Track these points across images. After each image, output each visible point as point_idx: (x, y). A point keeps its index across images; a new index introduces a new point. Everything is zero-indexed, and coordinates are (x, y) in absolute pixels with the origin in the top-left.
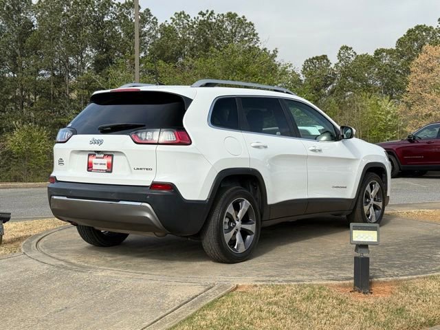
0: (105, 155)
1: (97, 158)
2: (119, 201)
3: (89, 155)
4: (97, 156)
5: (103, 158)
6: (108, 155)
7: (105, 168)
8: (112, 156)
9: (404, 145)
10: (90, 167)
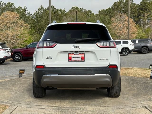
0: (80, 53)
1: (74, 55)
2: (94, 74)
3: (69, 54)
4: (74, 54)
5: (79, 55)
6: (82, 53)
7: (80, 59)
8: (84, 54)
9: (25, 50)
10: (70, 59)
